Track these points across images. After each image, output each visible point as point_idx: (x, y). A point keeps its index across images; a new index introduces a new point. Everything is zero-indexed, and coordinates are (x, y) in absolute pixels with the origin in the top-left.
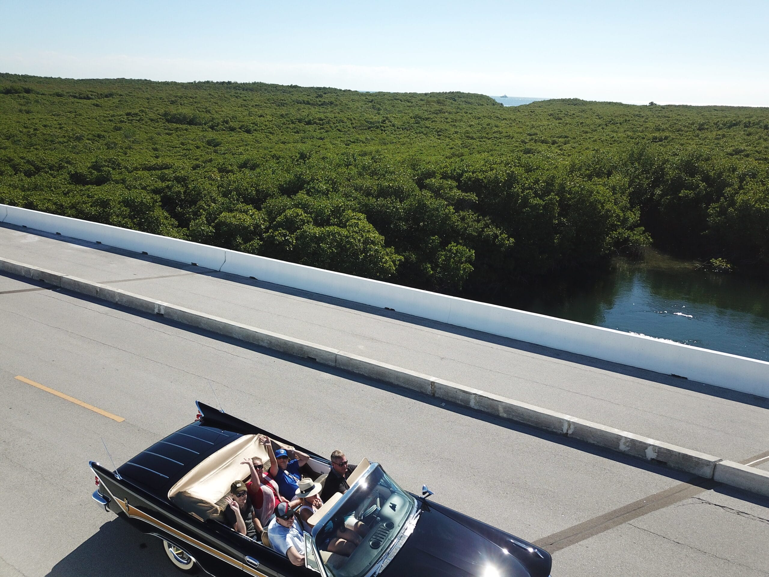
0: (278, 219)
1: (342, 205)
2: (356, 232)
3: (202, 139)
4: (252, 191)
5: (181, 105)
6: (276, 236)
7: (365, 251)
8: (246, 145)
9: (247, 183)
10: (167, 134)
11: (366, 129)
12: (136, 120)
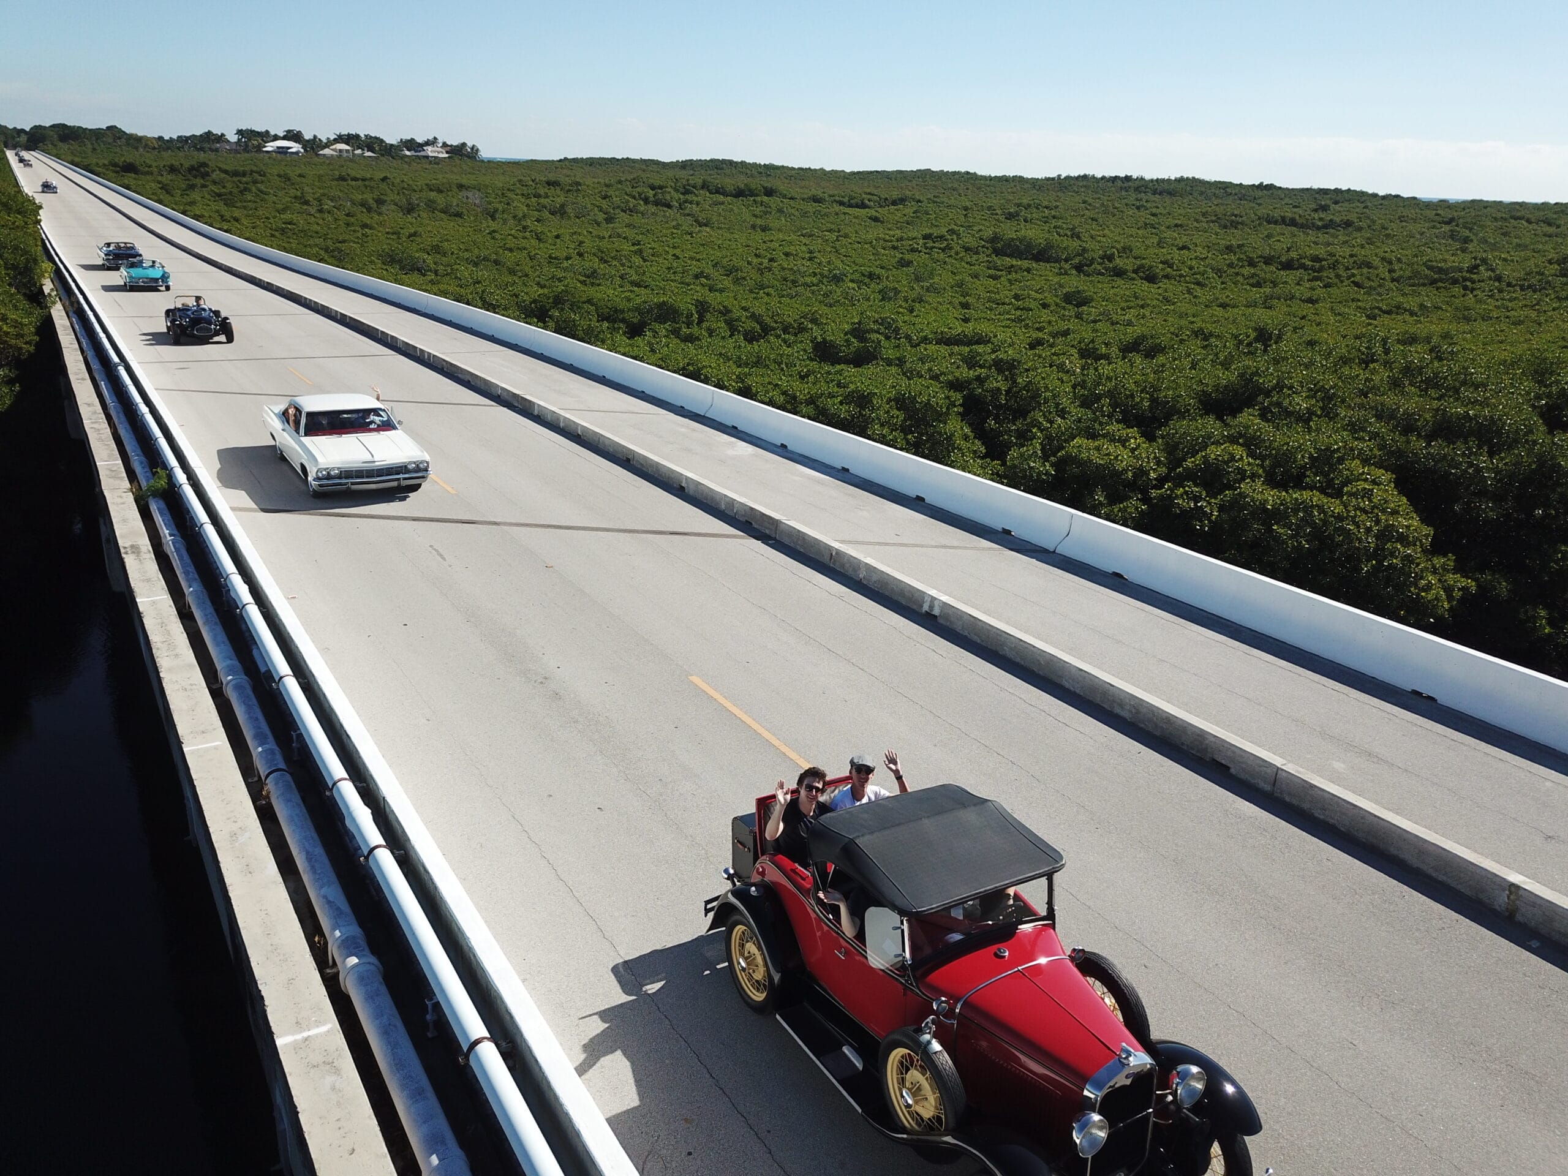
0: (1189, 463)
1: (1339, 448)
2: (1364, 511)
3: (1055, 289)
4: (1142, 399)
5: (1026, 221)
6: (1177, 497)
7: (1379, 553)
8: (1142, 307)
9: (1135, 383)
10: (990, 276)
11: (1424, 285)
12: (940, 249)
